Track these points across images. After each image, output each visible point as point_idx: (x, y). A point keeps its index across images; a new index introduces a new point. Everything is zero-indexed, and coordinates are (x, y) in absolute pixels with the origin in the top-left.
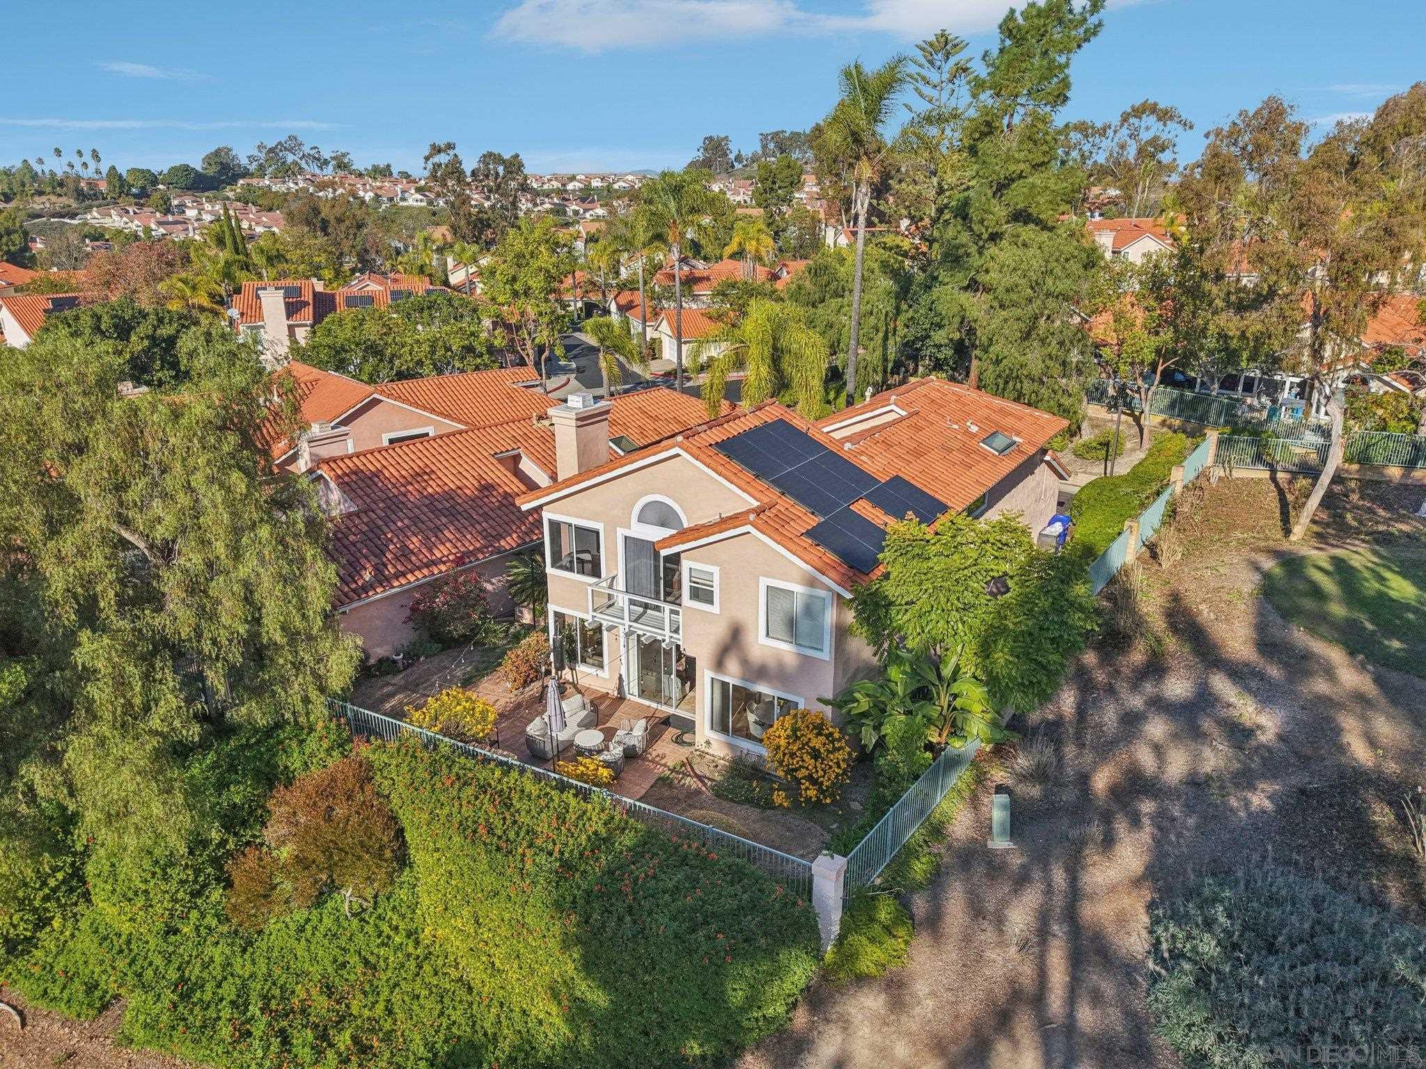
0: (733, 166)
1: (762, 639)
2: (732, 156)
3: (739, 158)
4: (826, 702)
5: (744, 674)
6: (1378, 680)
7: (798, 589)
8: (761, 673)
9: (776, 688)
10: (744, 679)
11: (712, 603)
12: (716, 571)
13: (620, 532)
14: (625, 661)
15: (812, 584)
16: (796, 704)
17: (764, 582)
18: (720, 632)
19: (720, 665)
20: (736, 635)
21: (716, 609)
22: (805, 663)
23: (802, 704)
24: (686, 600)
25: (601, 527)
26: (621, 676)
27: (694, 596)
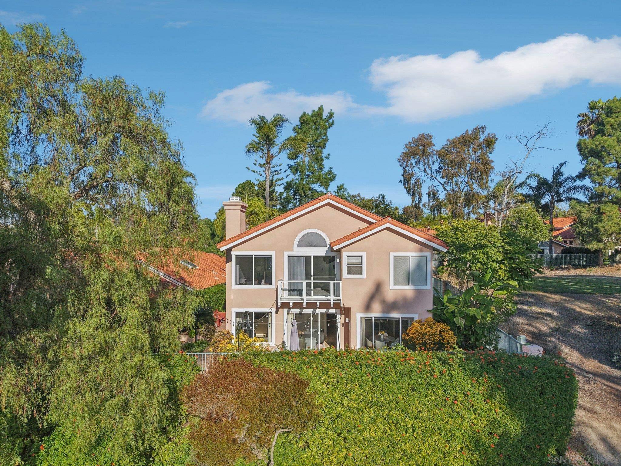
1: (393, 287)
4: (429, 311)
5: (384, 309)
7: (412, 254)
8: (393, 306)
9: (402, 313)
10: (383, 312)
11: (361, 274)
12: (364, 255)
13: (286, 254)
14: (286, 332)
15: (421, 251)
16: (413, 318)
17: (392, 255)
18: (367, 289)
19: (368, 307)
20: (378, 288)
21: (364, 276)
22: (419, 293)
23: (416, 317)
24: (345, 275)
25: (273, 254)
26: (283, 342)
27: (350, 272)
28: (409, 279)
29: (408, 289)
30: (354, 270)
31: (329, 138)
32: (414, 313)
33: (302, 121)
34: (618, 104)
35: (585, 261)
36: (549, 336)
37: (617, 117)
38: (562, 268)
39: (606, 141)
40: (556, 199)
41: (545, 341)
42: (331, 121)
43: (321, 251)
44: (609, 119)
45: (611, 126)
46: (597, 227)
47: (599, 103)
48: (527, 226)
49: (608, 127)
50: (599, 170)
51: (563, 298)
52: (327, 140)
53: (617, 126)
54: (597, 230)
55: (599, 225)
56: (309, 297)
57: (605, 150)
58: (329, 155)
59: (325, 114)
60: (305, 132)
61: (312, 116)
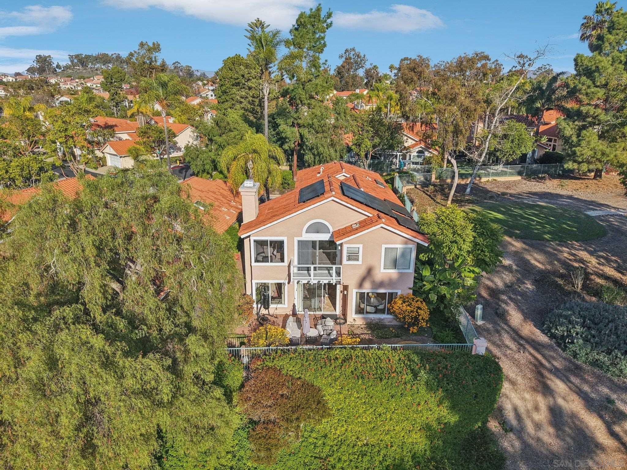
0: (56, 71)
1: (382, 270)
2: (55, 65)
3: (58, 66)
4: (410, 288)
5: (373, 286)
6: (524, 243)
7: (399, 246)
8: (381, 284)
9: (388, 289)
10: (372, 289)
11: (358, 260)
12: (361, 246)
13: (296, 239)
14: (296, 297)
15: (406, 243)
16: (397, 293)
17: (384, 246)
18: (361, 272)
19: (361, 285)
20: (369, 271)
21: (360, 262)
22: (402, 276)
23: (399, 292)
24: (345, 261)
25: (285, 239)
26: (294, 304)
27: (349, 259)
28: (395, 264)
29: (393, 273)
30: (353, 257)
31: (327, 43)
32: (398, 289)
33: (299, 23)
34: (621, 19)
35: (561, 170)
36: (503, 292)
37: (617, 34)
38: (539, 178)
39: (601, 62)
40: (546, 107)
41: (499, 299)
42: (329, 21)
43: (325, 237)
44: (609, 36)
45: (610, 44)
46: (575, 151)
47: (607, 5)
48: (512, 141)
49: (607, 44)
50: (589, 91)
51: (524, 246)
52: (325, 45)
53: (615, 44)
54: (574, 153)
55: (577, 149)
56: (315, 272)
57: (599, 72)
58: (326, 61)
59: (323, 14)
60: (302, 36)
61: (310, 17)
